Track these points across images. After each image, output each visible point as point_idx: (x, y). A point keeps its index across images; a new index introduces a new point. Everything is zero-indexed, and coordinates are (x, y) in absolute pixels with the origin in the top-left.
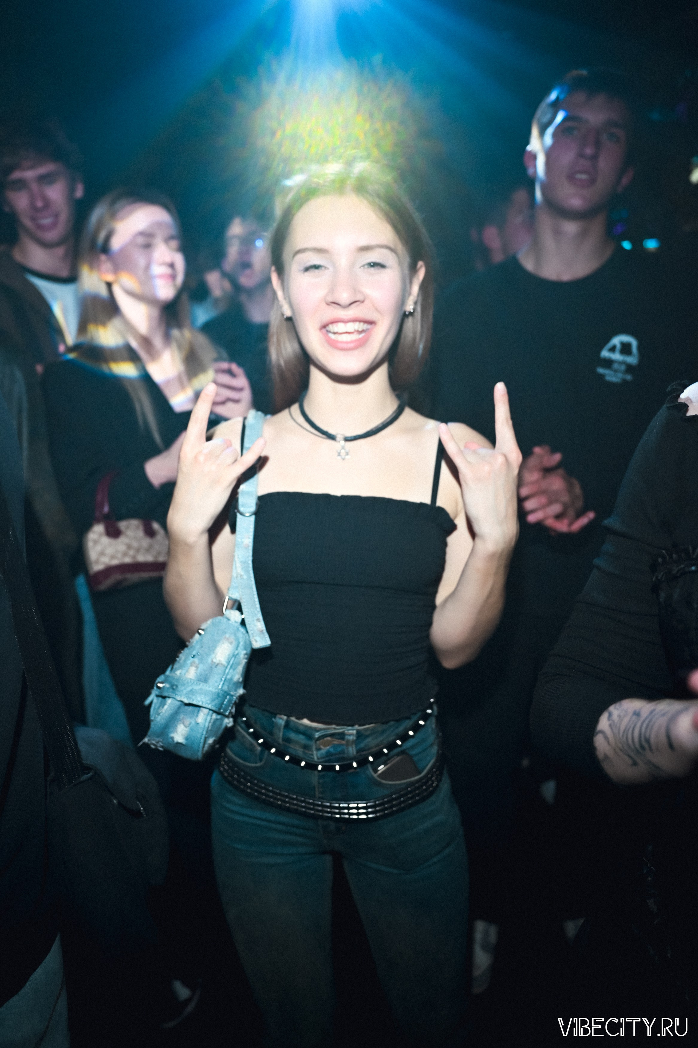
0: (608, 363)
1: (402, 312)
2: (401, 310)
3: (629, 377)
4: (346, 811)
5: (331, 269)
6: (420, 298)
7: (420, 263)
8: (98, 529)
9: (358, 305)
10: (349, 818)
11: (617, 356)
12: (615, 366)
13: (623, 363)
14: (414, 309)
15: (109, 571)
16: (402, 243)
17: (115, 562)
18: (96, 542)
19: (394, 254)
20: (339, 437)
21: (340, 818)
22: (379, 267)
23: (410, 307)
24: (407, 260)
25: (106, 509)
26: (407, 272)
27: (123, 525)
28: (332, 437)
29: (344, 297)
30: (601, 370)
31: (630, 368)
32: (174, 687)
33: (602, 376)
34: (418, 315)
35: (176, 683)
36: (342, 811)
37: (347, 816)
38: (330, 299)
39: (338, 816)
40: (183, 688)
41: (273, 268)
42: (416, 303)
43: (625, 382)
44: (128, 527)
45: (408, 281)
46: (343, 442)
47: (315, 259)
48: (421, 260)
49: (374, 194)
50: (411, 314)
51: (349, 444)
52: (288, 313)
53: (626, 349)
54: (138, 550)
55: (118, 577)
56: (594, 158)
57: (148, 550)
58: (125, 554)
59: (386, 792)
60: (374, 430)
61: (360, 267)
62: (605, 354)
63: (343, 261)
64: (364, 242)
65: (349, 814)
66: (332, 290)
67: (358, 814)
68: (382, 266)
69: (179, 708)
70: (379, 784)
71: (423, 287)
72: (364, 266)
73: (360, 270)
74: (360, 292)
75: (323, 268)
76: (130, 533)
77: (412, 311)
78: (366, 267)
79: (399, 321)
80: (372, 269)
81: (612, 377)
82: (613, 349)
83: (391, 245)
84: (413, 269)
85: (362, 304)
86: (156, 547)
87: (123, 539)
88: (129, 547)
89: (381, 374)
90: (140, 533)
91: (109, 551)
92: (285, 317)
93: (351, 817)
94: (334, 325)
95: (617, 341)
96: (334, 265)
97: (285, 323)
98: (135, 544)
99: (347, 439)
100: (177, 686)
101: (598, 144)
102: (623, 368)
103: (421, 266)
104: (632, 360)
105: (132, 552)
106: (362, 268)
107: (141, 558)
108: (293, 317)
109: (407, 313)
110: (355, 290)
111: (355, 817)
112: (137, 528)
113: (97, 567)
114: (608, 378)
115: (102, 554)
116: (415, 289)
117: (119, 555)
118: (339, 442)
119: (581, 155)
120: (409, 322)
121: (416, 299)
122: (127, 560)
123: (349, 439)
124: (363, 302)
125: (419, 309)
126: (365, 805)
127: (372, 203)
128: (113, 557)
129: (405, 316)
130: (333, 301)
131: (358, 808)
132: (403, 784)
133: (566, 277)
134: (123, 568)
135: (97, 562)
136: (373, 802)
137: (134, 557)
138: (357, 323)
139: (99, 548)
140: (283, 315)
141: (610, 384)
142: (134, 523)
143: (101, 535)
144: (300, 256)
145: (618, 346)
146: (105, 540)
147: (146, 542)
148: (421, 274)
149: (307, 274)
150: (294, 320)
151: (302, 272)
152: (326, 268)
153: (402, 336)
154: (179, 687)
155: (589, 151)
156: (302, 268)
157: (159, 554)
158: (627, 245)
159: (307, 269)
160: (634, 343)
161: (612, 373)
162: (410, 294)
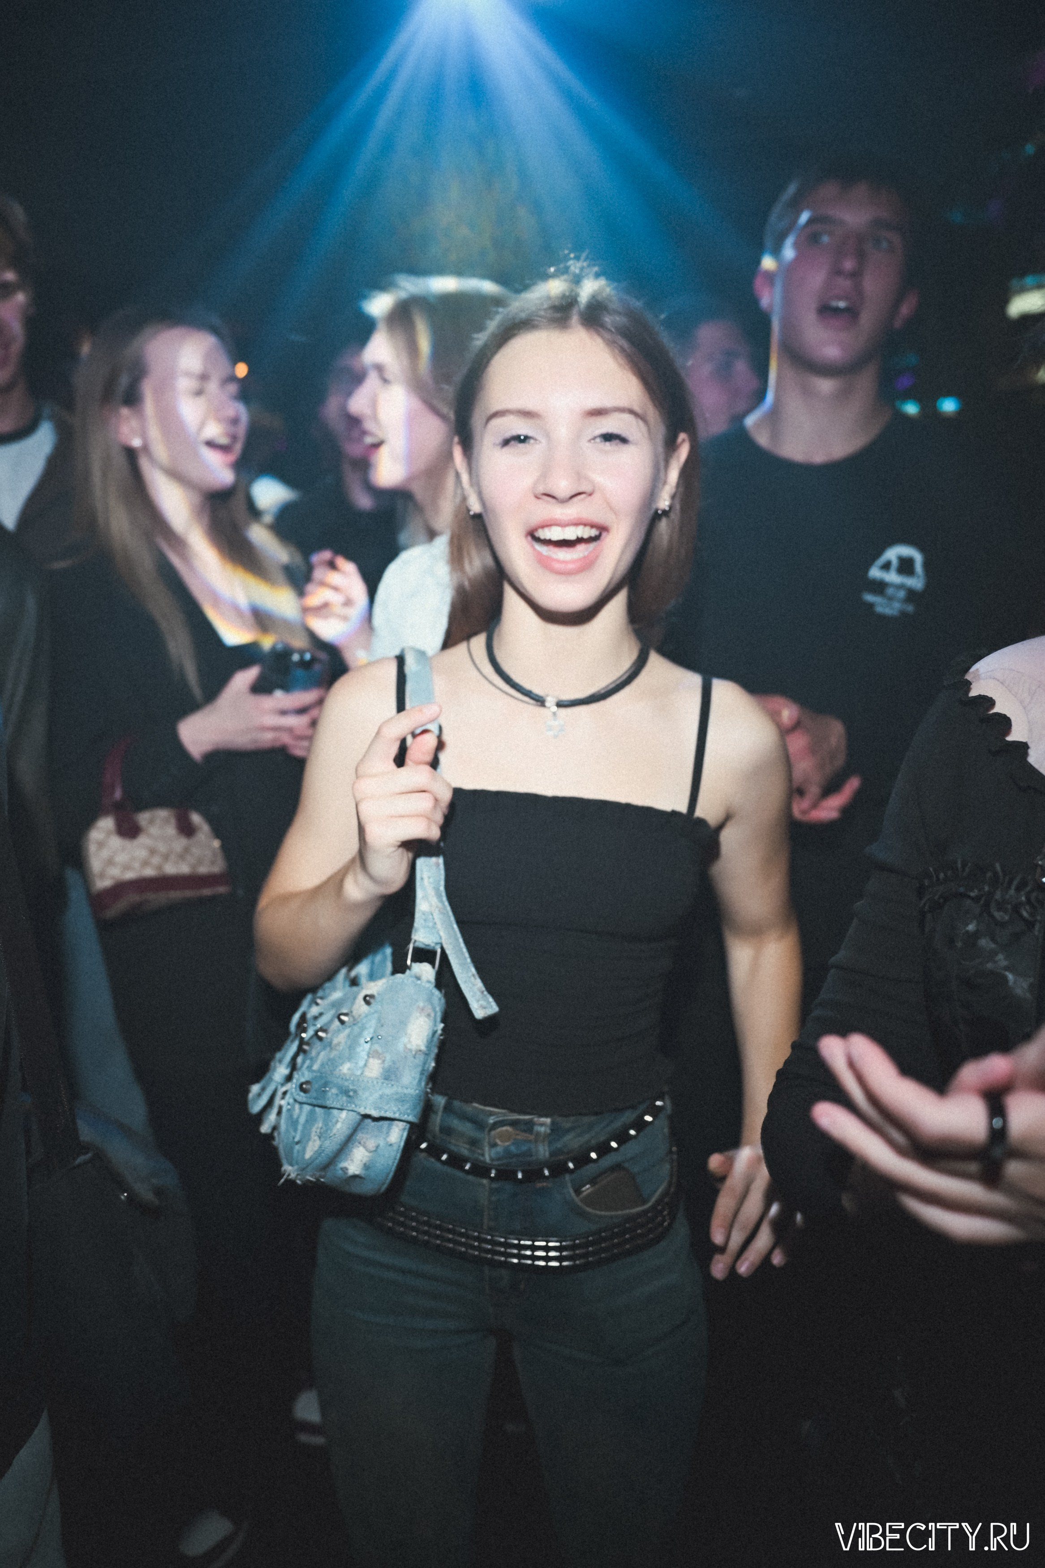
0: (880, 587)
1: (652, 511)
2: (650, 509)
3: (910, 608)
4: (528, 1253)
5: (544, 441)
6: (681, 490)
7: (682, 436)
8: (106, 824)
9: (582, 500)
10: (533, 1265)
11: (892, 577)
12: (890, 591)
13: (901, 587)
14: (671, 507)
15: (120, 888)
16: (655, 405)
17: (130, 875)
18: (101, 845)
19: (641, 423)
20: (550, 702)
21: (519, 1264)
22: (618, 441)
23: (664, 502)
24: (660, 431)
25: (118, 794)
26: (661, 449)
27: (143, 818)
28: (540, 701)
29: (563, 486)
30: (869, 598)
31: (912, 595)
32: (351, 1093)
33: (871, 606)
34: (675, 516)
35: (351, 1087)
36: (523, 1252)
37: (529, 1262)
38: (541, 489)
39: (515, 1261)
40: (367, 1094)
41: (456, 439)
42: (673, 497)
43: (903, 614)
44: (151, 822)
45: (662, 464)
46: (555, 709)
47: (521, 427)
48: (685, 431)
49: (613, 330)
50: (665, 513)
51: (563, 712)
52: (476, 507)
53: (906, 566)
54: (166, 857)
55: (134, 898)
56: (856, 275)
57: (182, 857)
58: (145, 863)
59: (594, 1227)
60: (603, 692)
61: (589, 441)
62: (875, 573)
63: (563, 431)
64: (594, 402)
65: (534, 1258)
66: (544, 475)
67: (547, 1259)
68: (624, 440)
69: (359, 1124)
70: (582, 1214)
71: (686, 473)
72: (594, 438)
73: (587, 444)
74: (587, 478)
75: (532, 441)
76: (154, 830)
77: (667, 509)
78: (598, 440)
79: (646, 523)
80: (608, 444)
81: (884, 607)
82: (887, 566)
83: (637, 408)
84: (671, 445)
85: (590, 498)
86: (196, 851)
87: (142, 840)
88: (153, 851)
89: (617, 606)
90: (171, 830)
91: (121, 858)
92: (472, 513)
93: (537, 1263)
94: (546, 530)
95: (893, 554)
96: (548, 435)
97: (470, 522)
98: (162, 848)
99: (560, 705)
100: (355, 1091)
101: (861, 256)
102: (902, 594)
103: (684, 440)
104: (916, 582)
105: (156, 860)
106: (592, 441)
107: (171, 869)
108: (484, 515)
109: (660, 512)
110: (579, 476)
111: (542, 1263)
112: (166, 821)
113: (102, 884)
114: (879, 609)
115: (110, 862)
116: (674, 475)
117: (137, 865)
118: (549, 708)
119: (837, 272)
120: (663, 526)
121: (674, 490)
122: (149, 872)
123: (566, 703)
124: (590, 495)
125: (678, 507)
126: (558, 1244)
127: (610, 343)
128: (127, 867)
129: (657, 516)
130: (544, 492)
131: (547, 1249)
132: (617, 1217)
133: (819, 458)
134: (142, 885)
135: (102, 875)
136: (571, 1240)
137: (160, 868)
138: (581, 528)
139: (105, 854)
140: (469, 511)
141: (882, 618)
142: (163, 814)
143: (109, 833)
144: (496, 422)
145: (895, 562)
146: (116, 842)
147: (180, 843)
148: (684, 452)
149: (506, 449)
150: (485, 517)
151: (499, 447)
152: (536, 440)
153: (651, 546)
154: (360, 1093)
155: (849, 265)
156: (500, 440)
157: (200, 861)
158: (911, 409)
159: (506, 442)
160: (918, 558)
161: (885, 601)
162: (665, 483)
